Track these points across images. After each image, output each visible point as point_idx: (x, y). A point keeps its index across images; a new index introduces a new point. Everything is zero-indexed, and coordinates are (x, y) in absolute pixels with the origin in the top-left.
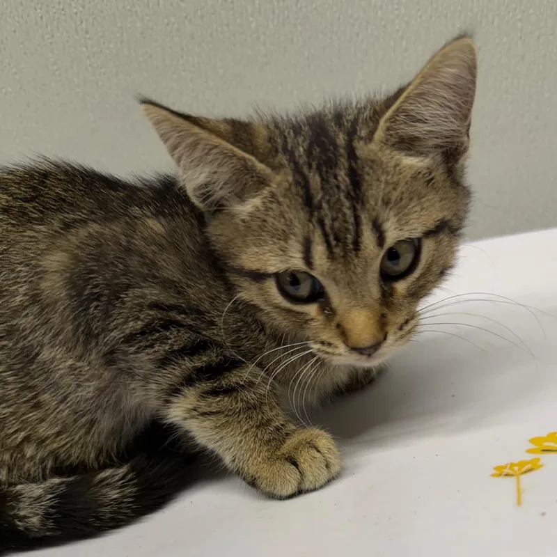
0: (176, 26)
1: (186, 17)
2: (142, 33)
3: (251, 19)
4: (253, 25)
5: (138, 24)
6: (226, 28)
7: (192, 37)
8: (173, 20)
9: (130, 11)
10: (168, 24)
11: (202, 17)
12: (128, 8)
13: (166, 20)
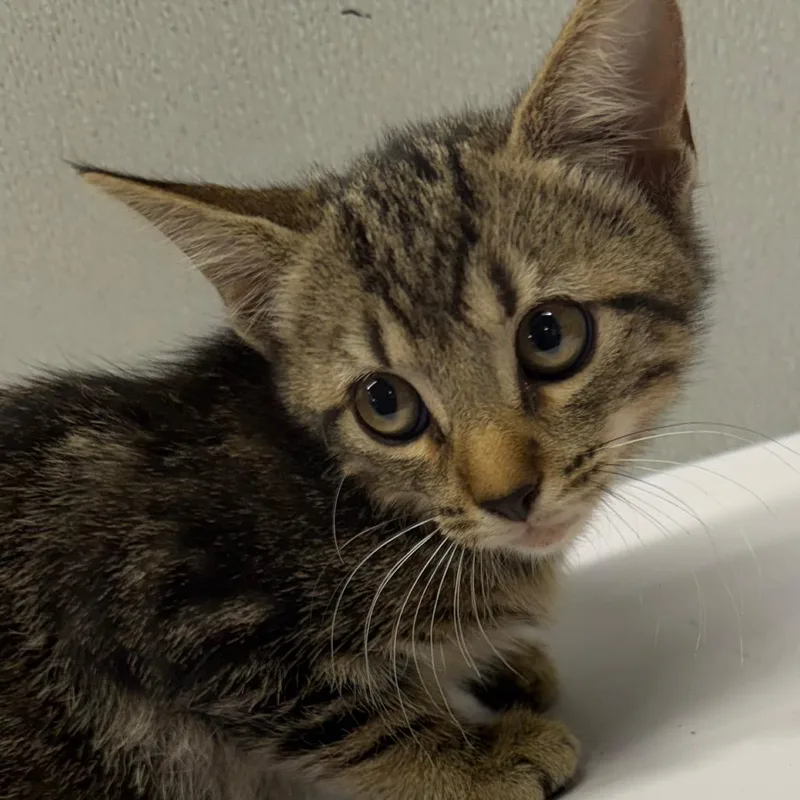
0: (152, 116)
1: (168, 99)
2: (95, 134)
3: (282, 90)
4: (288, 100)
5: (85, 120)
6: (240, 111)
7: (183, 131)
8: (144, 105)
9: (68, 97)
10: (138, 114)
11: (196, 97)
12: (64, 93)
13: (133, 108)
